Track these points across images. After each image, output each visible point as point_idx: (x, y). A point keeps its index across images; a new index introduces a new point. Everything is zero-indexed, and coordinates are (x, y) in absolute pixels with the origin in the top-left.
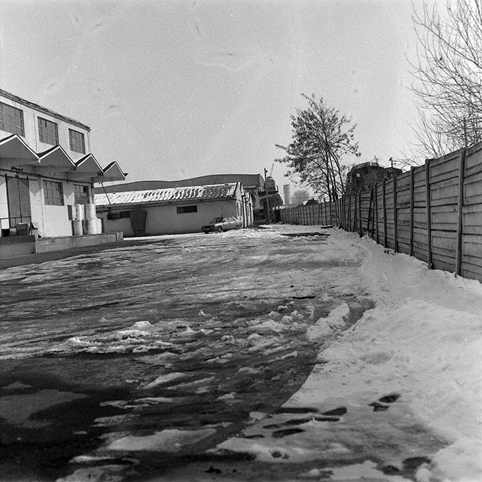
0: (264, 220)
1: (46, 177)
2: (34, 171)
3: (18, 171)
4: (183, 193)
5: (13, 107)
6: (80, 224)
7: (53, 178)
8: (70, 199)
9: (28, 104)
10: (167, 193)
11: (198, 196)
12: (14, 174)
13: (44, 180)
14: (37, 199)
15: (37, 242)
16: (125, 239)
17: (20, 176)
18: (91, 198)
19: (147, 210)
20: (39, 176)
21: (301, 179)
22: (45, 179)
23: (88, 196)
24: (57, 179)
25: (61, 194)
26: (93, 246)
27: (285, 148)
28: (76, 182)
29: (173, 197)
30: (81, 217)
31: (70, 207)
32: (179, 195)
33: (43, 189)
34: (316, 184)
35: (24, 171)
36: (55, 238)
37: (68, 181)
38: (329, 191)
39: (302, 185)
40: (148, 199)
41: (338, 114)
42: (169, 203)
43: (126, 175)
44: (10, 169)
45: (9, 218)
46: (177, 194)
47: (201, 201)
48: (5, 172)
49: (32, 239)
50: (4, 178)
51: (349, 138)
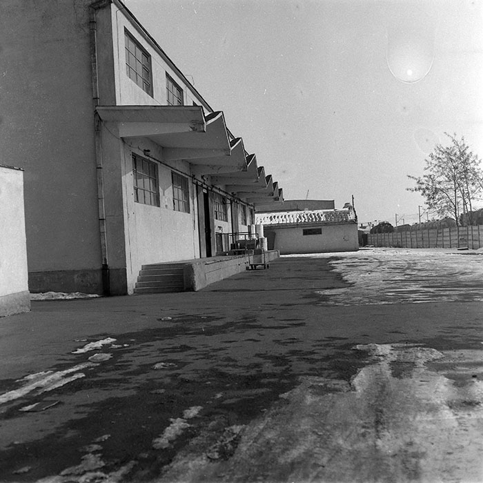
4: (306, 216)
10: (291, 216)
11: (322, 220)
19: (275, 231)
29: (298, 220)
31: (250, 227)
32: (303, 219)
40: (275, 222)
42: (297, 226)
46: (300, 217)
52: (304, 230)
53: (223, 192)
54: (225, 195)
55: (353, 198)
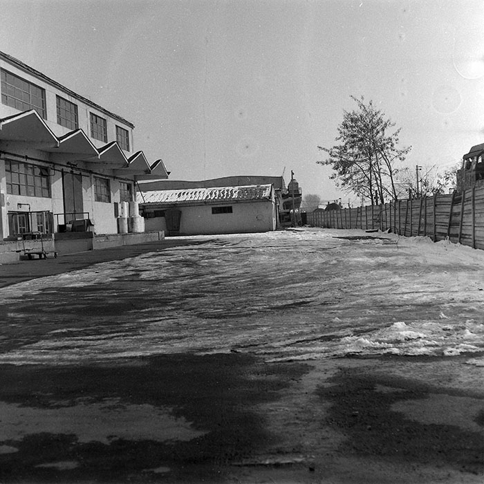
0: (290, 223)
1: (96, 173)
2: (86, 167)
3: (73, 166)
4: (217, 193)
5: (69, 102)
6: (126, 221)
7: (102, 175)
8: (116, 197)
9: (82, 99)
10: (201, 193)
11: (234, 197)
12: (69, 170)
13: (94, 177)
14: (88, 195)
15: (94, 238)
16: (166, 238)
17: (75, 172)
18: (133, 196)
19: (182, 209)
20: (91, 172)
21: (343, 182)
22: (96, 175)
23: (131, 194)
24: (106, 176)
25: (109, 190)
26: (140, 245)
27: (327, 150)
28: (122, 179)
29: (208, 196)
30: (126, 215)
31: (116, 204)
32: (214, 195)
33: (93, 186)
34: (358, 187)
35: (78, 167)
36: (109, 235)
37: (115, 178)
38: (372, 195)
39: (343, 188)
40: (182, 199)
41: (384, 117)
42: (205, 203)
43: (169, 173)
44: (66, 164)
45: (65, 214)
46: (211, 194)
47: (237, 201)
48: (62, 167)
49: (90, 235)
50: (61, 173)
51: (394, 142)
52: (213, 208)
53: (44, 161)
54: (47, 165)
55: (293, 174)
